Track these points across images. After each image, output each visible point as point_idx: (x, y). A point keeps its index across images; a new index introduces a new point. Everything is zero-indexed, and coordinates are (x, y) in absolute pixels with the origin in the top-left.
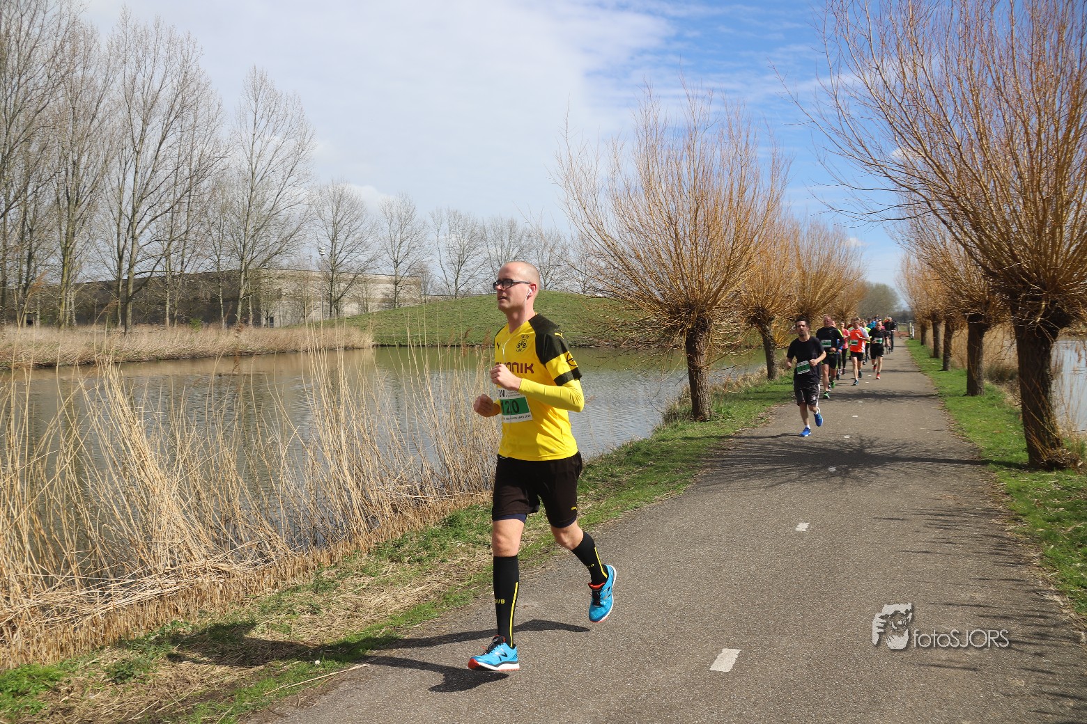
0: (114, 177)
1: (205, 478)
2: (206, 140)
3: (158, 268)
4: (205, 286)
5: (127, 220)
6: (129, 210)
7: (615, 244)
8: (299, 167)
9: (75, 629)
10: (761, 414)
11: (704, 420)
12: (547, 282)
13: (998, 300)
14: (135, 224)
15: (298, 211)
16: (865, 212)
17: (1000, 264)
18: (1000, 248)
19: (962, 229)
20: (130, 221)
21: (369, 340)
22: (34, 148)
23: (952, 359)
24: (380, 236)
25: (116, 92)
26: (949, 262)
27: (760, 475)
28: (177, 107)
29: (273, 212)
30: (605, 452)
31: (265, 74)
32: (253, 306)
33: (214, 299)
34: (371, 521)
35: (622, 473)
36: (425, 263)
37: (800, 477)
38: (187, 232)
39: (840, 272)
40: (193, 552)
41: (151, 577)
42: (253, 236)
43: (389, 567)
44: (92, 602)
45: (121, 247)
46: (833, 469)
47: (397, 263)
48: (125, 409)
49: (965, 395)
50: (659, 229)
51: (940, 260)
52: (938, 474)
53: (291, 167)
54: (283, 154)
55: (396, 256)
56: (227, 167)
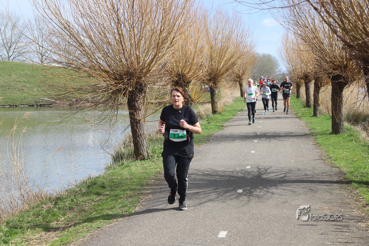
7: (71, 26)
13: (353, 64)
17: (356, 38)
18: (356, 27)
19: (327, 12)
23: (321, 108)
26: (317, 38)
30: (70, 187)
35: (84, 202)
37: (217, 198)
39: (237, 46)
46: (240, 191)
49: (331, 134)
50: (105, 15)
51: (311, 36)
52: (316, 192)
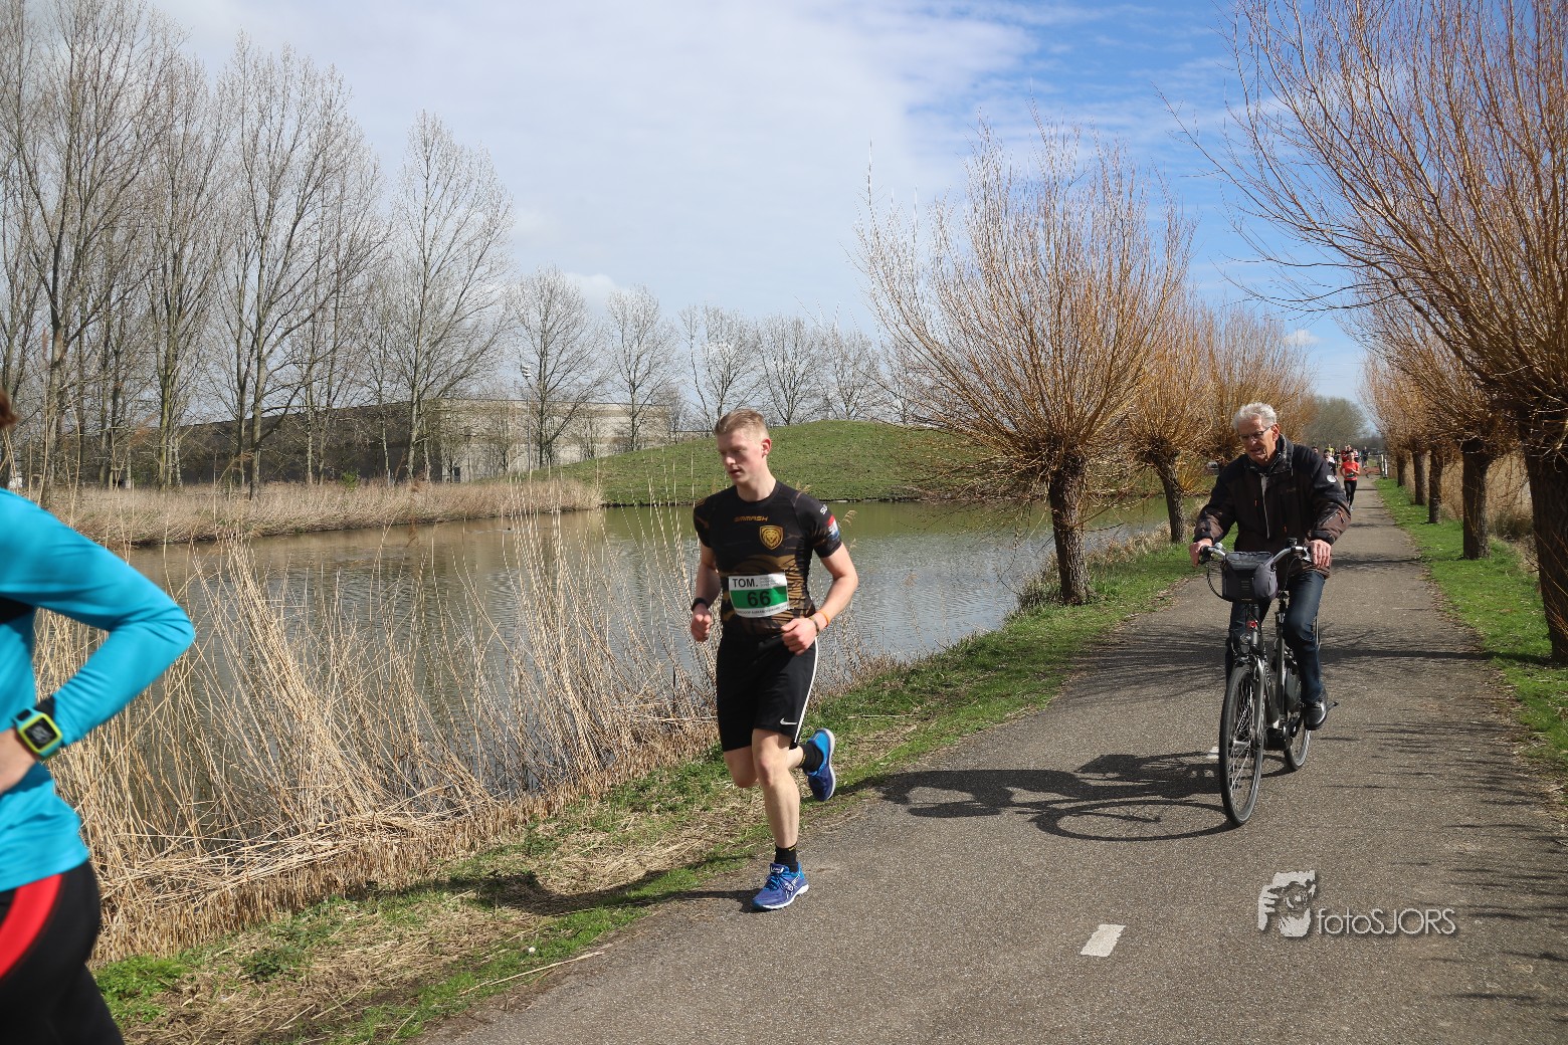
0: (231, 275)
1: (370, 697)
2: (359, 219)
3: (293, 403)
4: (363, 427)
5: (250, 335)
6: (253, 321)
7: (945, 353)
8: (493, 250)
9: (197, 909)
10: (1162, 593)
11: (1080, 604)
12: (851, 408)
14: (262, 341)
15: (491, 316)
16: (1302, 298)
18: (1501, 345)
20: (254, 335)
21: (596, 497)
22: (120, 236)
23: (1444, 506)
24: (609, 347)
25: (230, 155)
27: (1157, 679)
28: (317, 173)
29: (456, 318)
30: (936, 652)
31: (438, 125)
32: (430, 453)
33: (376, 445)
34: (603, 754)
35: (960, 681)
36: (674, 385)
38: (334, 350)
40: (355, 802)
41: (298, 836)
42: (428, 353)
44: (217, 873)
45: (243, 373)
47: (633, 386)
48: (257, 601)
49: (1461, 559)
51: (1419, 362)
52: (1417, 674)
53: (479, 252)
54: (467, 235)
55: (632, 376)
56: (389, 256)
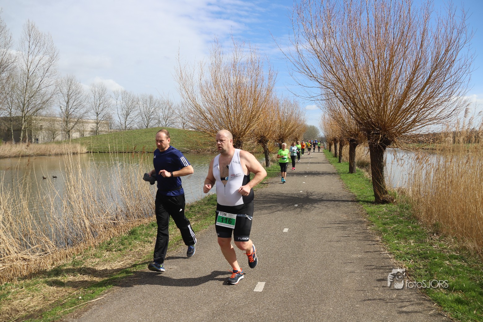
2: (4, 54)
4: (4, 123)
7: (201, 108)
8: (51, 68)
12: (167, 123)
13: (361, 133)
15: (51, 89)
16: (309, 96)
17: (363, 119)
18: (363, 112)
19: (348, 104)
21: (85, 150)
23: (343, 158)
24: (90, 101)
26: (341, 117)
27: (266, 208)
29: (38, 89)
30: (198, 200)
31: (34, 24)
32: (28, 133)
33: (9, 130)
35: (206, 209)
36: (111, 114)
37: (283, 209)
39: (296, 121)
42: (28, 100)
43: (106, 254)
46: (296, 205)
47: (97, 114)
49: (348, 173)
50: (220, 102)
51: (338, 116)
52: (339, 206)
53: (47, 68)
54: (43, 62)
55: (97, 111)
56: (15, 67)
